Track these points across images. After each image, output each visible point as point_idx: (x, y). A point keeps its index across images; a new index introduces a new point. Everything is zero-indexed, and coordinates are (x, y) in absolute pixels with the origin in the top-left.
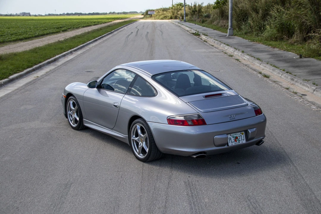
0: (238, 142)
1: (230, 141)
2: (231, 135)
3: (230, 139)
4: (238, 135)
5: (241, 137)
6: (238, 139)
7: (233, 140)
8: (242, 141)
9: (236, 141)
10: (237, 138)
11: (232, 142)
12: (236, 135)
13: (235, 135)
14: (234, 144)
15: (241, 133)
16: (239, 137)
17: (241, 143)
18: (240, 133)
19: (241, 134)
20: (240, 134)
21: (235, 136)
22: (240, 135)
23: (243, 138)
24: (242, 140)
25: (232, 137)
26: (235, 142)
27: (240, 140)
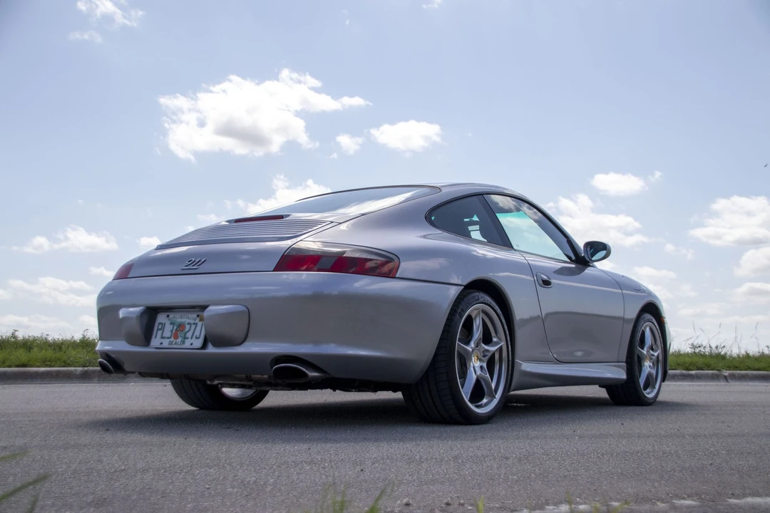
0: (179, 340)
1: (160, 332)
2: (168, 316)
3: (160, 327)
4: (188, 321)
5: (193, 327)
6: (183, 333)
7: (167, 333)
8: (194, 340)
9: (176, 337)
10: (181, 327)
11: (162, 337)
12: (183, 320)
13: (181, 318)
14: (166, 343)
15: (198, 316)
16: (187, 327)
17: (187, 344)
18: (195, 316)
19: (197, 321)
20: (195, 320)
21: (179, 320)
22: (192, 322)
23: (197, 333)
24: (194, 337)
25: (168, 324)
26: (172, 339)
27: (189, 335)
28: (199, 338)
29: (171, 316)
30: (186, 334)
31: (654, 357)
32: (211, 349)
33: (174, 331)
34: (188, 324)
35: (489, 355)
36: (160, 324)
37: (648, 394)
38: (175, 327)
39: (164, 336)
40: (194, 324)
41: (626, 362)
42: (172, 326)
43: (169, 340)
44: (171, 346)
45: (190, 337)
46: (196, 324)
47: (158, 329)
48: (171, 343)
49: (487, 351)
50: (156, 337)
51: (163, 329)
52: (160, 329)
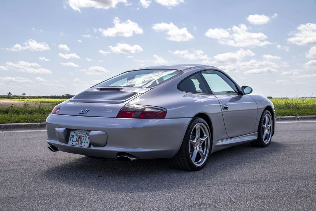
0: (80, 143)
1: (72, 139)
2: (75, 132)
4: (83, 135)
5: (85, 138)
6: (81, 140)
7: (75, 140)
8: (85, 144)
9: (78, 142)
10: (80, 138)
11: (73, 141)
12: (81, 135)
13: (80, 133)
15: (87, 134)
16: (83, 138)
17: (83, 145)
18: (85, 133)
20: (86, 135)
21: (79, 135)
22: (85, 136)
23: (87, 141)
24: (86, 142)
25: (75, 135)
26: (77, 142)
27: (83, 141)
28: (87, 143)
29: (76, 132)
30: (82, 140)
31: (269, 127)
32: (92, 148)
33: (77, 139)
34: (83, 136)
35: (203, 142)
36: (72, 135)
37: (266, 142)
38: (78, 137)
39: (73, 140)
40: (85, 137)
41: (258, 132)
42: (76, 137)
43: (75, 143)
44: (76, 145)
45: (84, 142)
46: (86, 137)
47: (71, 138)
48: (76, 144)
49: (202, 141)
50: (70, 141)
51: (73, 137)
52: (72, 138)
